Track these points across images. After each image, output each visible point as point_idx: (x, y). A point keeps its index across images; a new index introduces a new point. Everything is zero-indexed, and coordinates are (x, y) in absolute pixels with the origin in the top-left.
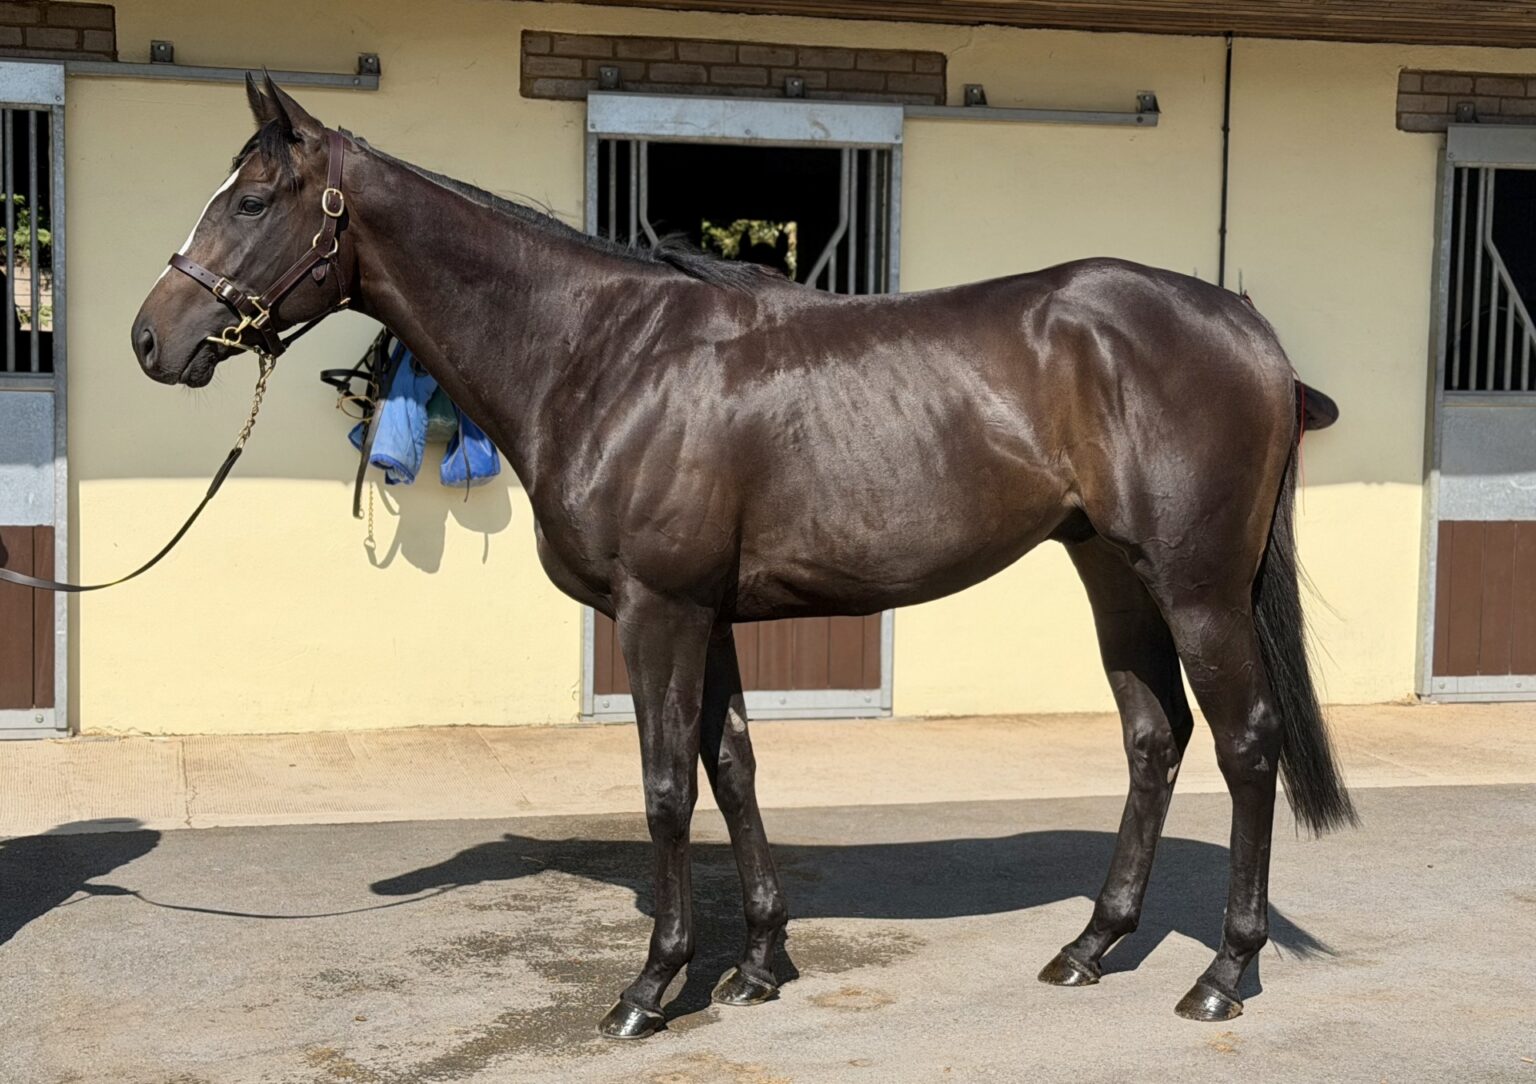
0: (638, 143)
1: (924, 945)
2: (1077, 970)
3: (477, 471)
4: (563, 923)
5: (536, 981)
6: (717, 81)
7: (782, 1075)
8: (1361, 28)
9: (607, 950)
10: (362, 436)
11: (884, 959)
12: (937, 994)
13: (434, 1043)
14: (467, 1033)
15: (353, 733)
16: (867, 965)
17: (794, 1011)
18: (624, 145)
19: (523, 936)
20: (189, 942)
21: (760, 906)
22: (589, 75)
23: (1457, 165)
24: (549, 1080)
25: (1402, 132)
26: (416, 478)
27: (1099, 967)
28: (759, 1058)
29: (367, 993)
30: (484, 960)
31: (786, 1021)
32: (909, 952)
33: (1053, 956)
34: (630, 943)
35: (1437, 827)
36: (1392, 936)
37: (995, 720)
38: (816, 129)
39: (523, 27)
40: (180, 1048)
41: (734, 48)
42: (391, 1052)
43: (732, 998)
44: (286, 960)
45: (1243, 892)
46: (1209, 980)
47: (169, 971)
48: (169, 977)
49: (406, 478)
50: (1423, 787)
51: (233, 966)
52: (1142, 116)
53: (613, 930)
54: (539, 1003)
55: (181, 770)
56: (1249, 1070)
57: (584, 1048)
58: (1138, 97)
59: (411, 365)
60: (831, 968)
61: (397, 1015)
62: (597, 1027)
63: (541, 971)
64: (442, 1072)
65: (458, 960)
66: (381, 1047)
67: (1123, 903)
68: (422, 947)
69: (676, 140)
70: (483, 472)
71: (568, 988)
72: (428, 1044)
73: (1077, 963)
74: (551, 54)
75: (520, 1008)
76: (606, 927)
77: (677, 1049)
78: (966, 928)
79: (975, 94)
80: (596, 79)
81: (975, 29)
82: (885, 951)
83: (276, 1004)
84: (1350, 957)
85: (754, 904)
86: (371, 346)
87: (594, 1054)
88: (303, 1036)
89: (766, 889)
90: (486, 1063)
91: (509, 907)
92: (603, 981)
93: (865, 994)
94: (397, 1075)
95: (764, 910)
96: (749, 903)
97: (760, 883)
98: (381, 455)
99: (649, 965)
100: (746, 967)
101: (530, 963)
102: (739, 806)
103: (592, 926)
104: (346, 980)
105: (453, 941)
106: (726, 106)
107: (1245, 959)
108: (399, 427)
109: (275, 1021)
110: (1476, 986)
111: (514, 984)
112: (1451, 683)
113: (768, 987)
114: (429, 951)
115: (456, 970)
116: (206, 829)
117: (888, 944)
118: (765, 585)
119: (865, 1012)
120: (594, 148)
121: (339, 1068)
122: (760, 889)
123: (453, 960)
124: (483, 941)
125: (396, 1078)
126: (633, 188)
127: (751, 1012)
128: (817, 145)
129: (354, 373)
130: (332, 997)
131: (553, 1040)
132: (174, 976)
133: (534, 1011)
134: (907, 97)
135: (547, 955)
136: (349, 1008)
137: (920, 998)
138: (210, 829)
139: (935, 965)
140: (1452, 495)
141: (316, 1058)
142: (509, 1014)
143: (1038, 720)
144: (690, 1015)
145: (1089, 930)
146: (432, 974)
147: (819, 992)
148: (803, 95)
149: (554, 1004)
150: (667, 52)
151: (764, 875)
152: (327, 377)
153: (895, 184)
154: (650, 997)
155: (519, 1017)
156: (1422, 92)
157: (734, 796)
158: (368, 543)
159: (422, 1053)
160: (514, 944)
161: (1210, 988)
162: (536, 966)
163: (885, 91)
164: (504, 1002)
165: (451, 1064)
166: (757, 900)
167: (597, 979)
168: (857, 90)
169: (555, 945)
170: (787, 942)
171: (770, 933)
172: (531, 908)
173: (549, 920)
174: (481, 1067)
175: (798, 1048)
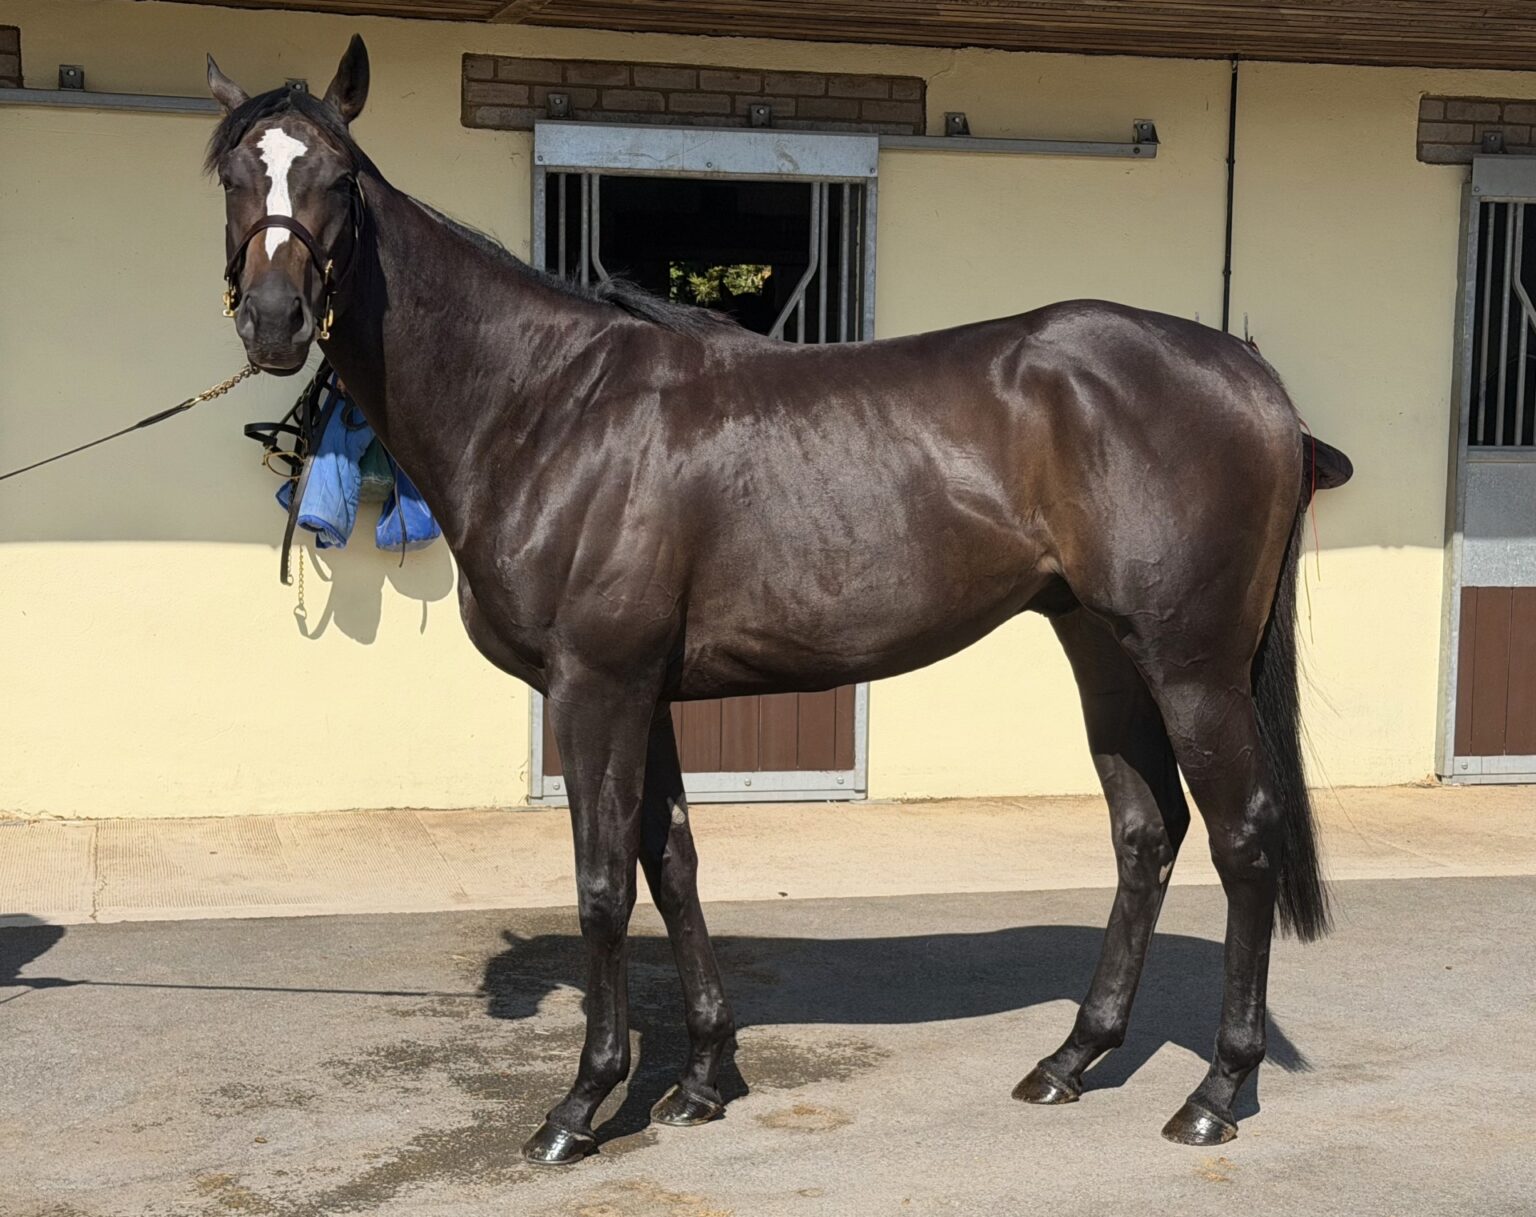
0: (590, 177)
1: (888, 1056)
2: (1055, 1087)
3: (414, 534)
4: (492, 1031)
5: (458, 1098)
6: (676, 109)
7: (722, 1207)
8: (1376, 50)
9: (539, 1062)
10: (289, 495)
11: (843, 1072)
12: (900, 1112)
13: (339, 1168)
14: (377, 1157)
15: (282, 817)
16: (824, 1080)
17: (741, 1132)
18: (574, 179)
19: (447, 1045)
20: (81, 1051)
21: (703, 1017)
22: (537, 104)
23: (1483, 199)
24: (462, 1212)
25: (1423, 164)
26: (348, 542)
27: (1080, 1083)
28: (699, 1186)
29: (269, 1110)
30: (403, 1074)
31: (731, 1143)
32: (870, 1065)
33: (1030, 1070)
34: (565, 1054)
35: (1458, 923)
36: (1406, 1048)
37: (978, 803)
38: (783, 161)
39: (465, 51)
40: (57, 1174)
41: (693, 73)
42: (292, 1179)
43: (672, 1117)
44: (185, 1073)
45: (1238, 1002)
46: (1199, 1100)
47: (55, 1085)
48: (54, 1092)
49: (338, 541)
50: (1441, 878)
51: (126, 1080)
52: (1140, 146)
53: (547, 1038)
54: (459, 1122)
55: (92, 858)
56: (1242, 1203)
57: (504, 1175)
58: (1135, 126)
59: (342, 419)
60: (784, 1083)
61: (301, 1136)
62: (520, 1151)
63: (464, 1086)
64: (346, 1203)
65: (373, 1072)
66: (280, 1173)
67: (1108, 1015)
68: (335, 1058)
69: (630, 173)
70: (422, 535)
71: (492, 1105)
72: (332, 1170)
73: (1054, 1078)
74: (495, 80)
75: (438, 1128)
76: (540, 1035)
77: (607, 1176)
78: (936, 1038)
79: (958, 123)
80: (544, 107)
81: (957, 51)
82: (845, 1064)
83: (169, 1123)
84: (1359, 1071)
85: (698, 1014)
86: (300, 398)
87: (515, 1182)
88: (195, 1160)
89: (709, 997)
90: (395, 1192)
91: (435, 1013)
92: (532, 1097)
93: (820, 1113)
94: (295, 1205)
95: (707, 1021)
96: (691, 1013)
97: (704, 991)
98: (309, 516)
99: (579, 1082)
100: (689, 1083)
101: (453, 1077)
102: (680, 906)
103: (524, 1035)
104: (249, 1095)
105: (371, 1050)
106: (685, 136)
107: (1240, 1075)
108: (329, 486)
109: (167, 1143)
110: (1497, 1104)
111: (433, 1100)
112: (1474, 763)
113: (712, 1105)
114: (343, 1063)
115: (370, 1085)
116: (111, 925)
117: (849, 1055)
118: (712, 660)
119: (818, 1134)
120: (541, 183)
121: (232, 1197)
122: (704, 998)
123: (368, 1073)
124: (403, 1051)
125: (294, 1209)
126: (585, 227)
127: (693, 1133)
128: (785, 178)
129: (282, 426)
130: (231, 1116)
131: (472, 1165)
132: (59, 1092)
133: (453, 1132)
134: (882, 126)
135: (472, 1067)
136: (249, 1128)
137: (880, 1118)
138: (116, 924)
139: (899, 1080)
140: (1476, 558)
141: (207, 1186)
142: (424, 1135)
143: (1025, 803)
144: (626, 1137)
145: (1070, 1043)
146: (344, 1089)
147: (769, 1110)
148: (770, 124)
149: (475, 1123)
150: (622, 78)
151: (707, 982)
152: (252, 431)
153: (869, 221)
154: (579, 1119)
155: (435, 1139)
156: (1445, 120)
157: (674, 895)
158: (299, 611)
159: (326, 1180)
160: (437, 1055)
161: (1201, 1108)
162: (458, 1081)
163: (860, 120)
164: (420, 1121)
165: (358, 1193)
166: (700, 1010)
167: (525, 1096)
168: (827, 119)
169: (482, 1056)
170: (737, 1052)
171: (715, 1046)
172: (459, 1014)
173: (478, 1027)
174: (389, 1197)
175: (742, 1174)
